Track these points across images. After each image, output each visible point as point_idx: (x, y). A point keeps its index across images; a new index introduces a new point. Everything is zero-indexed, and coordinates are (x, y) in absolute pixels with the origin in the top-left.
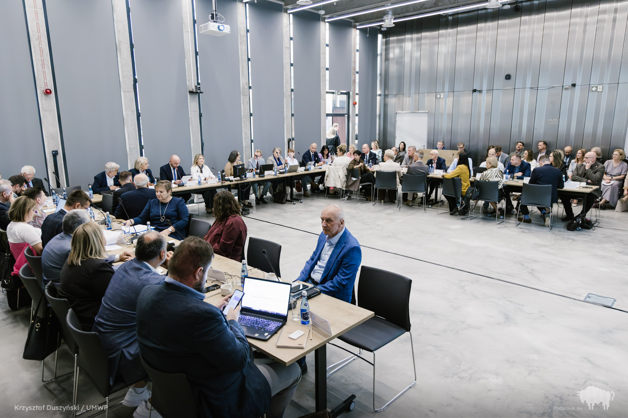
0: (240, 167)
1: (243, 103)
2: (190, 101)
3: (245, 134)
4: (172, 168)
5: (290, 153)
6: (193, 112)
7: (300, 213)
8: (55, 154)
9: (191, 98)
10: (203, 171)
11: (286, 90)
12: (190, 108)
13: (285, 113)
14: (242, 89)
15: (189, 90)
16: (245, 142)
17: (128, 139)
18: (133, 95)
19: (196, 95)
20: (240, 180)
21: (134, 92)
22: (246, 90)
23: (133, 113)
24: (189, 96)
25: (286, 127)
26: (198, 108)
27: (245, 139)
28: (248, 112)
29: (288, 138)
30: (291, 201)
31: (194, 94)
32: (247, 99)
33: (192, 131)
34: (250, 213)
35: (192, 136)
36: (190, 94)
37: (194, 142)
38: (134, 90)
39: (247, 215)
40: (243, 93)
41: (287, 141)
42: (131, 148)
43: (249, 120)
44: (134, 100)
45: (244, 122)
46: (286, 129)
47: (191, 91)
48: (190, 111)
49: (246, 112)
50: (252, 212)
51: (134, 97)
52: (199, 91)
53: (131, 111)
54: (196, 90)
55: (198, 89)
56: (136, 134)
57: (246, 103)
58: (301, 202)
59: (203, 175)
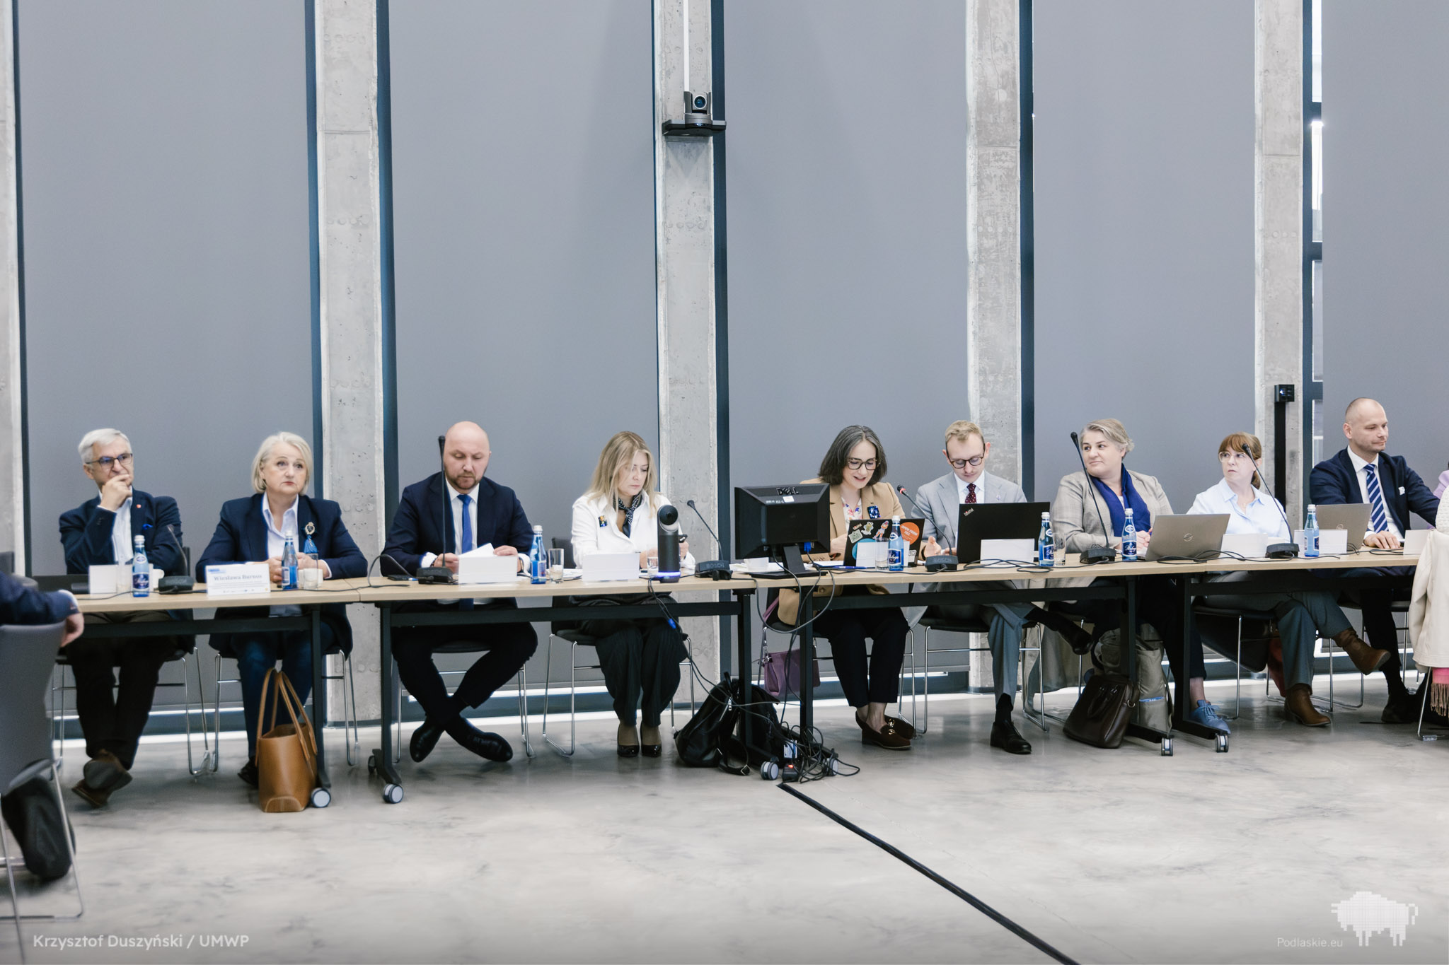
0: (789, 499)
1: (980, 185)
2: (665, 175)
3: (983, 354)
4: (453, 494)
5: (1232, 460)
7: (1117, 803)
9: (673, 160)
10: (633, 525)
11: (1266, 110)
12: (665, 208)
13: (1258, 239)
14: (980, 110)
15: (667, 120)
16: (983, 394)
17: (330, 356)
18: (370, 147)
19: (704, 142)
20: (783, 574)
21: (376, 132)
22: (1003, 114)
23: (361, 235)
24: (663, 151)
25: (1267, 317)
26: (709, 208)
27: (982, 379)
28: (1010, 230)
29: (1277, 383)
30: (1156, 737)
31: (693, 141)
32: (1006, 164)
33: (668, 326)
34: (838, 776)
35: (667, 351)
36: (667, 141)
37: (673, 382)
38: (375, 122)
39: (809, 780)
40: (979, 133)
41: (1266, 400)
42: (337, 402)
43: (1013, 277)
44: (371, 171)
45: (980, 285)
46: (1264, 331)
47: (673, 122)
48: (664, 223)
49: (1000, 230)
50: (855, 770)
51: (374, 155)
52: (699, 119)
53: (354, 221)
54: (687, 117)
55: (695, 107)
56: (372, 334)
57: (1002, 186)
58: (1222, 749)
59: (629, 542)
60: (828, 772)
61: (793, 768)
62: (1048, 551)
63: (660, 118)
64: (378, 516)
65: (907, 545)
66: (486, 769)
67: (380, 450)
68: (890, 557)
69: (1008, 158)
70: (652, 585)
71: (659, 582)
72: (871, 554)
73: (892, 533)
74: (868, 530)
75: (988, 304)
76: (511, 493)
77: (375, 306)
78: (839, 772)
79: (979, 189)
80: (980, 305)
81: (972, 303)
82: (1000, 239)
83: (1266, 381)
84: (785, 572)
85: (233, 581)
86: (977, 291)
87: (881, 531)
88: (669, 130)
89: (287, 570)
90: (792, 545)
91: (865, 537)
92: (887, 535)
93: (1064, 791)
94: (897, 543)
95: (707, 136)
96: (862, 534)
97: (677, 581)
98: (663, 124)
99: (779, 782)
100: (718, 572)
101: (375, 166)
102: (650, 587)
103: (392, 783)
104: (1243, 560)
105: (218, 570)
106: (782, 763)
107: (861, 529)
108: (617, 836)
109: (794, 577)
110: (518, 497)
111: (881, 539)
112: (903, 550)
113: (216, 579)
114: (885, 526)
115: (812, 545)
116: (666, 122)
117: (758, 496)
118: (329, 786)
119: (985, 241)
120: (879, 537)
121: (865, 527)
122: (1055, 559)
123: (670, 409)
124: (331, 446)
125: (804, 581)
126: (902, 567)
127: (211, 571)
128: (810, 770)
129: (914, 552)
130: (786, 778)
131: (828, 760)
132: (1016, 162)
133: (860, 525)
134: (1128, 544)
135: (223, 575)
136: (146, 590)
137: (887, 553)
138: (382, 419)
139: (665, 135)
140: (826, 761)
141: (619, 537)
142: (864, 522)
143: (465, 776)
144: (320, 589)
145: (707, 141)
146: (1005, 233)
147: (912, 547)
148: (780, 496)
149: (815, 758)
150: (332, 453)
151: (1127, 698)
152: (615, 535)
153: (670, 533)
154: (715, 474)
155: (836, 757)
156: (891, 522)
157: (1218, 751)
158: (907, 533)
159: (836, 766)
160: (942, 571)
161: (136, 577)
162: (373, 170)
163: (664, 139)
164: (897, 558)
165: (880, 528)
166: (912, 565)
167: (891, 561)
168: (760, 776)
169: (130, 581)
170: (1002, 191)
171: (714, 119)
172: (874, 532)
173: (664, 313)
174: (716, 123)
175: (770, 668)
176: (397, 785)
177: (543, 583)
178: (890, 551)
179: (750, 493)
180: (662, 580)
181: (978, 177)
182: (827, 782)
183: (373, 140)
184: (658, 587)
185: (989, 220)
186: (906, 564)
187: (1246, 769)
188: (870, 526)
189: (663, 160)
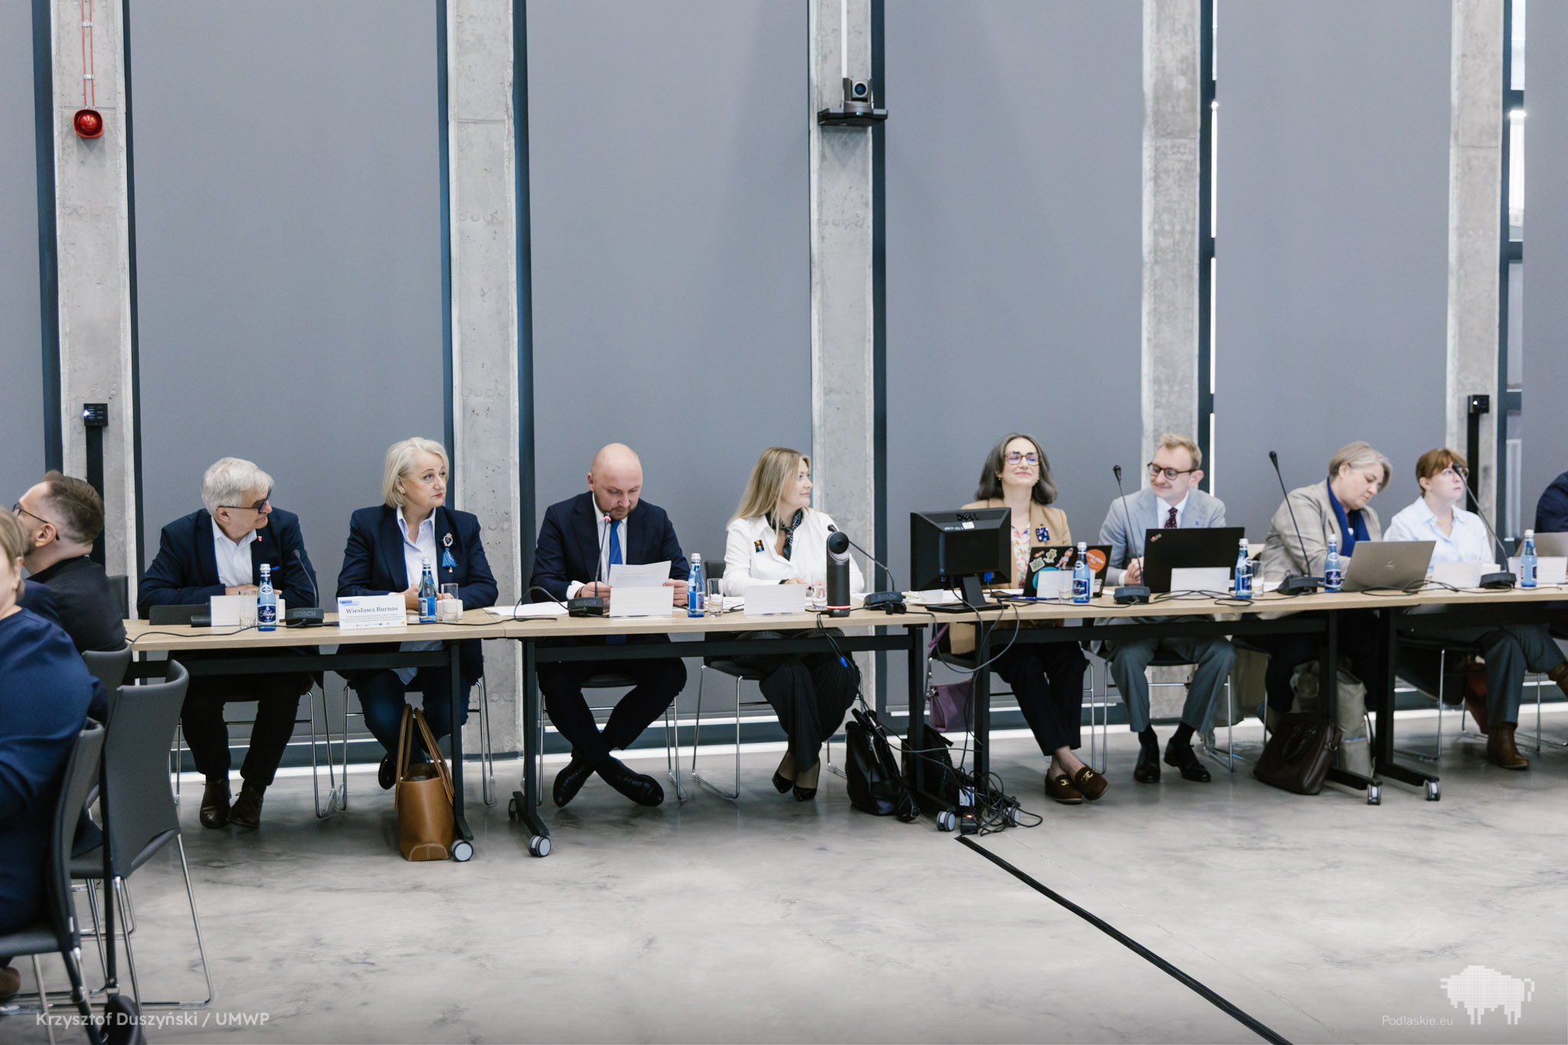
0: (969, 525)
1: (1156, 179)
2: (821, 168)
3: (1158, 361)
4: (600, 517)
6: (836, 225)
8: (96, 422)
9: (828, 152)
11: (1463, 98)
12: (820, 204)
13: (1452, 238)
14: (1157, 99)
15: (824, 108)
16: (1157, 405)
17: (462, 363)
18: (506, 138)
19: (862, 131)
20: (962, 608)
21: (512, 121)
22: (1182, 102)
23: (495, 232)
24: (818, 142)
25: (1461, 323)
26: (867, 204)
27: (1156, 388)
28: (1188, 228)
29: (1472, 393)
30: (1361, 783)
31: (851, 132)
32: (1185, 157)
33: (823, 331)
34: (1019, 826)
35: (822, 358)
36: (823, 131)
37: (828, 391)
38: (511, 111)
39: (990, 832)
40: (1156, 123)
41: (1459, 412)
42: (470, 412)
43: (1191, 277)
44: (506, 164)
45: (1155, 287)
46: (1457, 337)
47: (831, 111)
48: (819, 220)
49: (1178, 228)
50: (1037, 821)
51: (509, 145)
52: (859, 108)
53: (489, 218)
54: (846, 105)
55: (855, 95)
56: (507, 338)
57: (1180, 180)
58: (1433, 796)
59: (790, 566)
60: (1009, 823)
61: (972, 819)
62: (1246, 582)
63: (816, 107)
64: (513, 535)
65: (1093, 573)
66: (636, 814)
67: (515, 464)
68: (1076, 588)
69: (1187, 150)
70: (822, 619)
71: (828, 616)
72: (1053, 584)
73: (1078, 562)
74: (1050, 558)
75: (1164, 308)
76: (664, 512)
77: (510, 308)
78: (1021, 823)
79: (1156, 183)
80: (1155, 309)
81: (1146, 307)
82: (1177, 237)
83: (1459, 390)
84: (964, 604)
85: (367, 613)
86: (1153, 293)
87: (1065, 559)
88: (825, 119)
89: (424, 601)
90: (972, 575)
91: (1047, 565)
92: (1071, 564)
93: (1273, 848)
94: (1083, 573)
95: (865, 126)
96: (1045, 562)
97: (847, 616)
98: (818, 113)
99: (957, 834)
100: (892, 605)
101: (510, 158)
102: (819, 622)
103: (538, 834)
104: (1456, 590)
105: (350, 602)
106: (960, 812)
107: (1044, 556)
108: (792, 903)
109: (974, 611)
110: (670, 518)
111: (1064, 567)
112: (1089, 580)
113: (349, 611)
114: (1069, 553)
115: (992, 575)
116: (822, 112)
117: (938, 522)
118: (472, 838)
119: (1161, 239)
120: (1061, 566)
121: (1047, 554)
122: (1253, 590)
123: (824, 421)
124: (464, 459)
125: (987, 615)
126: (1088, 598)
127: (343, 602)
128: (992, 821)
129: (1100, 581)
130: (965, 830)
131: (1009, 809)
132: (1195, 154)
133: (1043, 552)
134: (1331, 573)
135: (355, 608)
136: (272, 623)
137: (1072, 583)
138: (517, 431)
139: (822, 125)
140: (1007, 810)
141: (778, 561)
142: (1047, 550)
143: (613, 823)
144: (459, 622)
145: (866, 132)
146: (1183, 231)
147: (1098, 576)
148: (959, 522)
149: (995, 807)
150: (464, 468)
151: (1328, 741)
152: (775, 560)
153: (840, 563)
154: (871, 491)
155: (1017, 806)
156: (1076, 549)
157: (1429, 799)
158: (1092, 561)
159: (1018, 816)
160: (1135, 604)
161: (262, 609)
162: (509, 161)
163: (820, 129)
164: (1083, 588)
165: (1064, 555)
166: (1098, 595)
167: (1076, 592)
168: (935, 826)
169: (255, 613)
170: (1180, 186)
171: (875, 107)
172: (1057, 560)
173: (819, 317)
174: (877, 112)
175: (936, 701)
176: (544, 836)
177: (702, 616)
178: (1075, 582)
179: (925, 518)
180: (831, 613)
181: (1155, 171)
182: (1009, 834)
183: (509, 129)
184: (828, 622)
185: (1165, 217)
186: (1091, 595)
187: (1465, 822)
188: (1053, 553)
189: (819, 152)
